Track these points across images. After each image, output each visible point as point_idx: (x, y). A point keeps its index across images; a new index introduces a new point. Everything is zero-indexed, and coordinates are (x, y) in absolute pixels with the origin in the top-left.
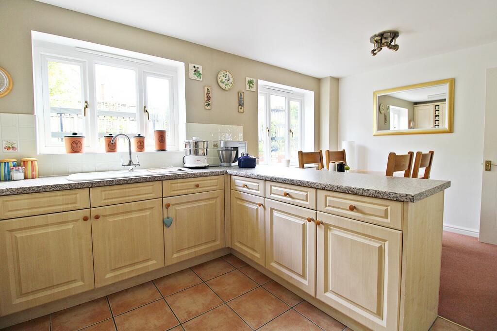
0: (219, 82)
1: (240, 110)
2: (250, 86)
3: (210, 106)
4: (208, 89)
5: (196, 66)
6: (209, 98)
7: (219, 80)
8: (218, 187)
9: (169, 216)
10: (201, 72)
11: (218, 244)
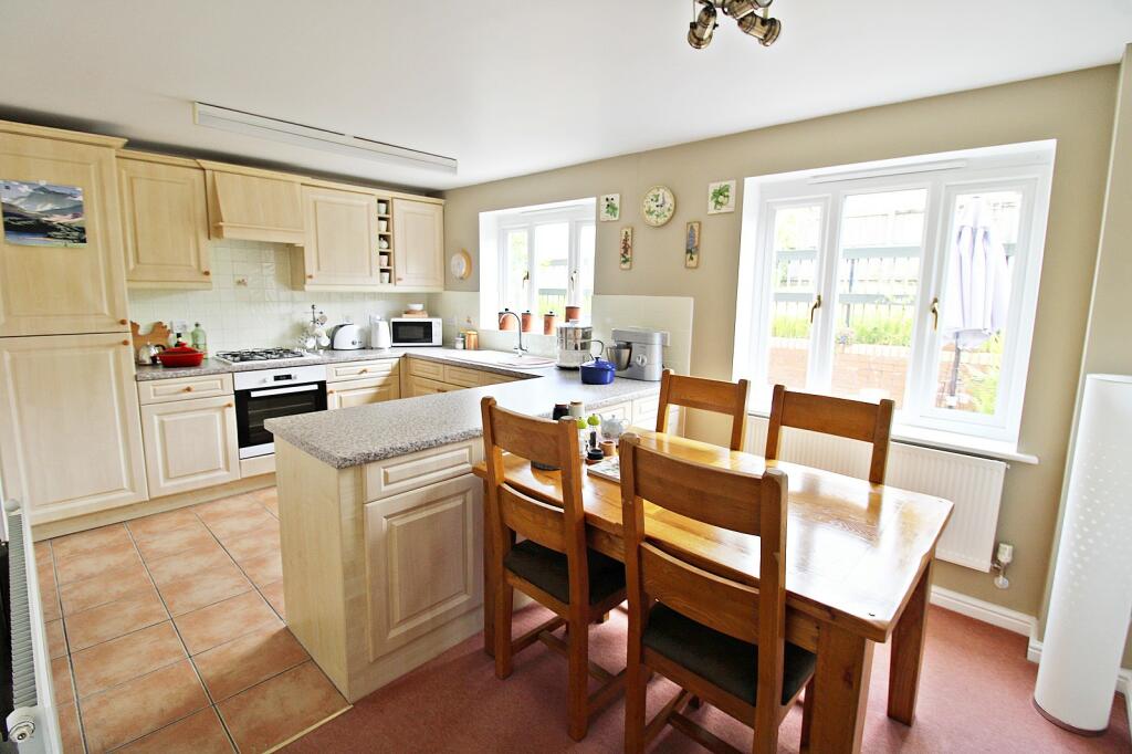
1: (689, 263)
2: (717, 202)
3: (628, 263)
4: (627, 233)
6: (627, 249)
10: (617, 205)
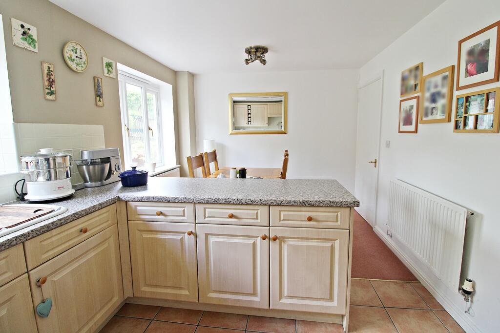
0: (67, 58)
1: (99, 103)
2: (109, 71)
3: (54, 96)
4: (49, 68)
5: (27, 26)
6: (51, 83)
7: (66, 56)
8: (109, 222)
9: (45, 298)
10: (35, 37)
11: (116, 301)
